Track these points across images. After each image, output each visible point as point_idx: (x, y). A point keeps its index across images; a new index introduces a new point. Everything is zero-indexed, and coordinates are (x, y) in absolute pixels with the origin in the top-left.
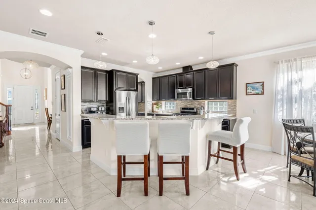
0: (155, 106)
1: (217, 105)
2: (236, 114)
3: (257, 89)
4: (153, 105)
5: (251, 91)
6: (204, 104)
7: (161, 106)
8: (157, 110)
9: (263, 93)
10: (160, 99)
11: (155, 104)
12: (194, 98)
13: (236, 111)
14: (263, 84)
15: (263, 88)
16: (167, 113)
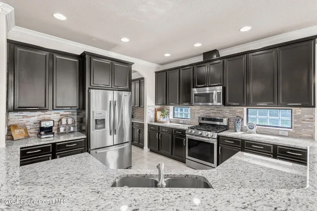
0: (159, 113)
1: (266, 114)
2: (313, 134)
4: (156, 111)
6: (242, 113)
7: (168, 114)
8: (162, 120)
10: (167, 103)
11: (159, 110)
12: (224, 104)
13: (313, 129)
16: (177, 123)
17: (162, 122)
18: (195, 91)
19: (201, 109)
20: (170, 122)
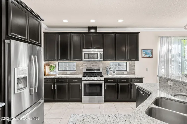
0: (47, 68)
2: (135, 72)
3: (148, 54)
4: (45, 66)
5: (145, 55)
9: (152, 57)
13: (135, 70)
14: (152, 50)
15: (152, 53)
16: (62, 74)
17: (54, 75)
18: (84, 51)
19: (84, 63)
20: (58, 74)
